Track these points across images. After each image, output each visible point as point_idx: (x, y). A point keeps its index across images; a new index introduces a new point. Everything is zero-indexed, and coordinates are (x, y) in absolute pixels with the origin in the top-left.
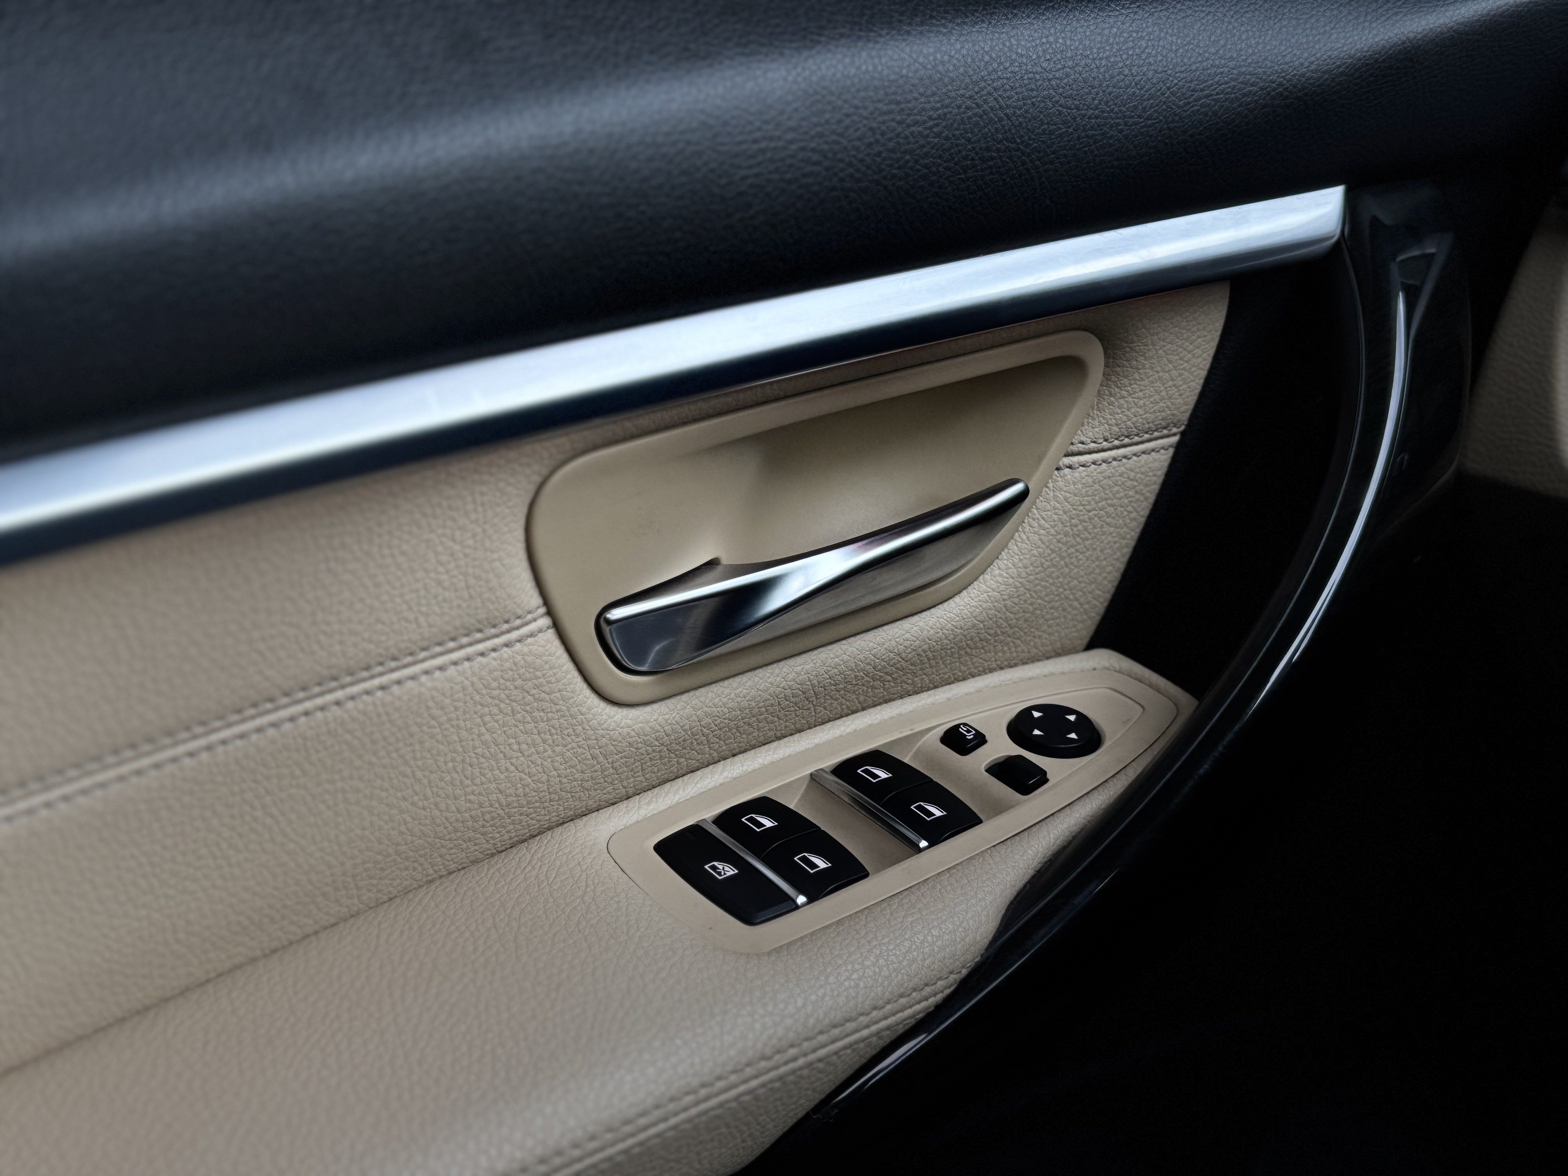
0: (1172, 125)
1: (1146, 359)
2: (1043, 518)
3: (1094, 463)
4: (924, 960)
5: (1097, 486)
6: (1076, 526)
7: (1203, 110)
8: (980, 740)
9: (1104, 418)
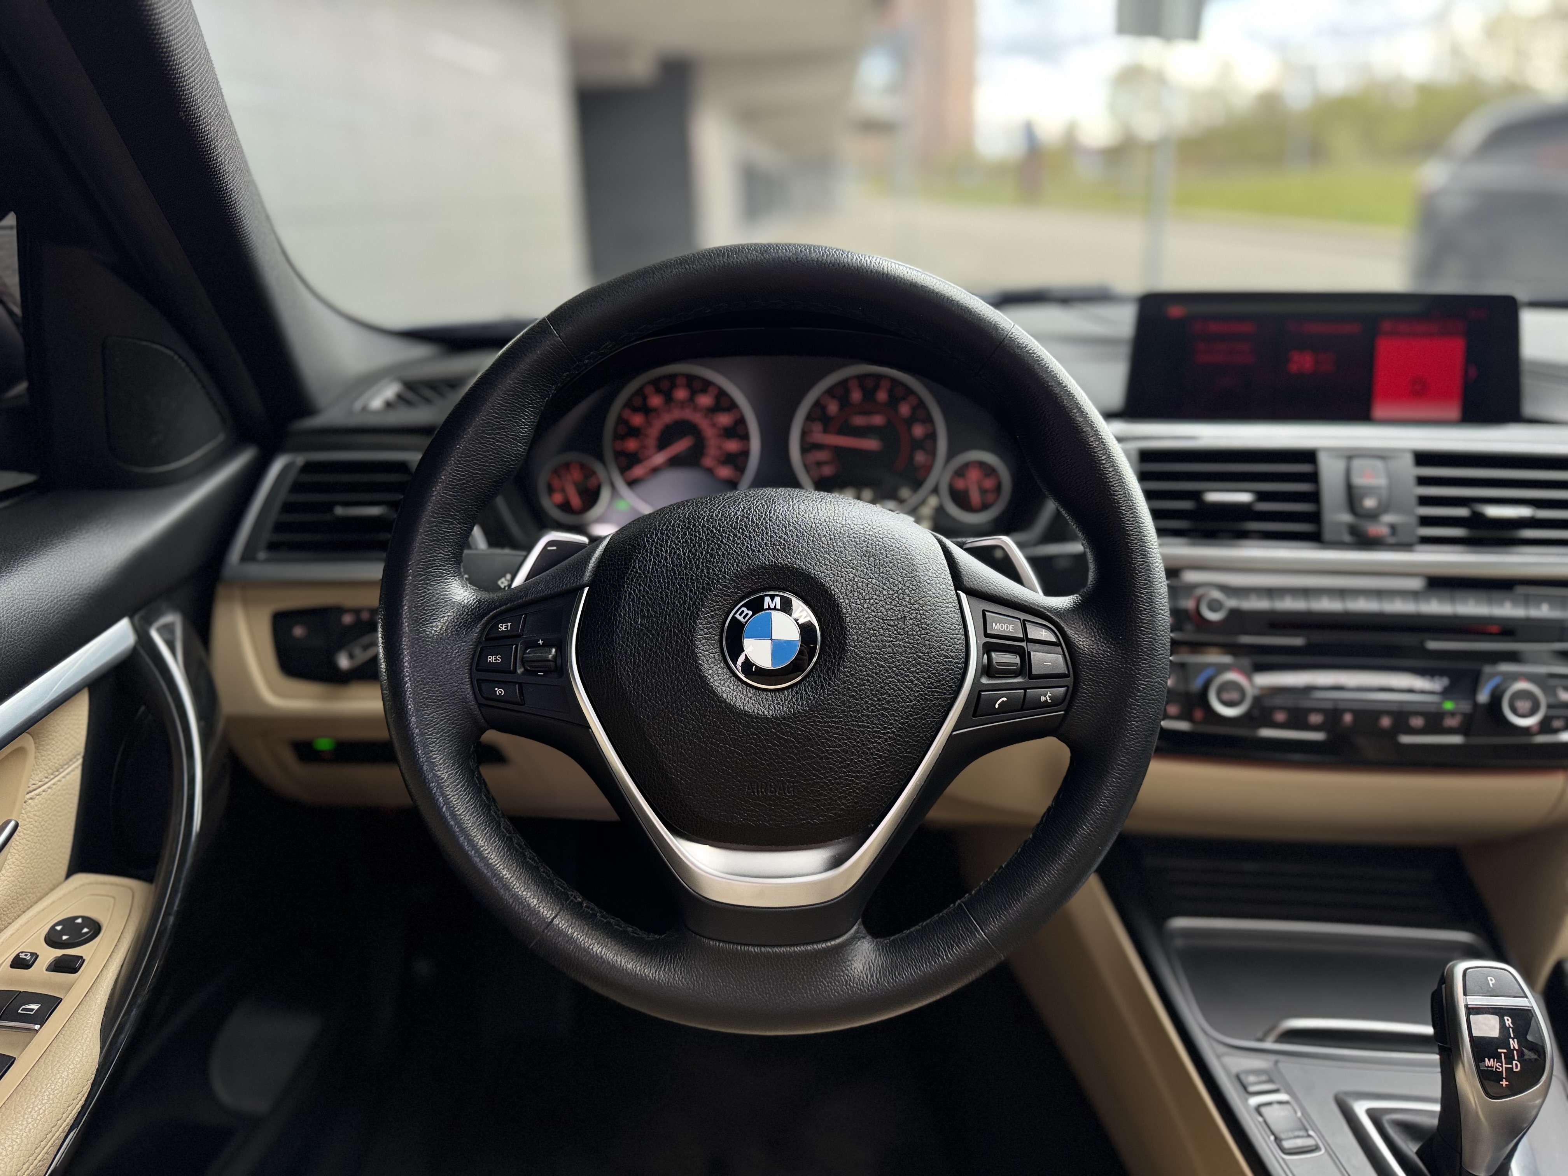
0: (45, 633)
1: (56, 733)
2: (25, 830)
3: (44, 791)
4: (72, 1083)
5: (49, 802)
6: (44, 825)
7: (58, 620)
8: (35, 956)
9: (42, 768)
